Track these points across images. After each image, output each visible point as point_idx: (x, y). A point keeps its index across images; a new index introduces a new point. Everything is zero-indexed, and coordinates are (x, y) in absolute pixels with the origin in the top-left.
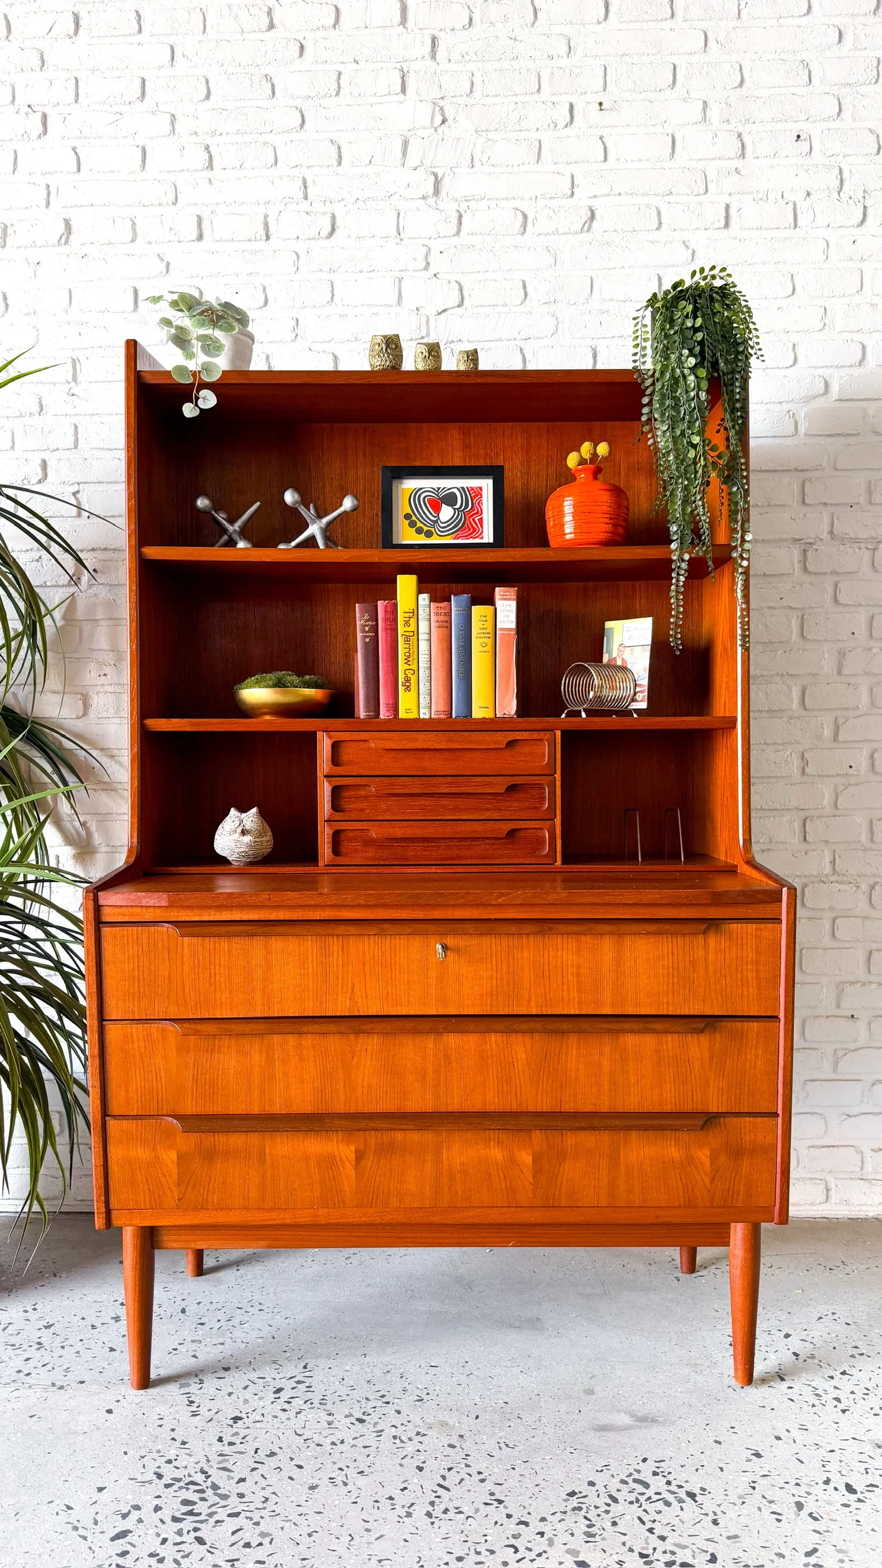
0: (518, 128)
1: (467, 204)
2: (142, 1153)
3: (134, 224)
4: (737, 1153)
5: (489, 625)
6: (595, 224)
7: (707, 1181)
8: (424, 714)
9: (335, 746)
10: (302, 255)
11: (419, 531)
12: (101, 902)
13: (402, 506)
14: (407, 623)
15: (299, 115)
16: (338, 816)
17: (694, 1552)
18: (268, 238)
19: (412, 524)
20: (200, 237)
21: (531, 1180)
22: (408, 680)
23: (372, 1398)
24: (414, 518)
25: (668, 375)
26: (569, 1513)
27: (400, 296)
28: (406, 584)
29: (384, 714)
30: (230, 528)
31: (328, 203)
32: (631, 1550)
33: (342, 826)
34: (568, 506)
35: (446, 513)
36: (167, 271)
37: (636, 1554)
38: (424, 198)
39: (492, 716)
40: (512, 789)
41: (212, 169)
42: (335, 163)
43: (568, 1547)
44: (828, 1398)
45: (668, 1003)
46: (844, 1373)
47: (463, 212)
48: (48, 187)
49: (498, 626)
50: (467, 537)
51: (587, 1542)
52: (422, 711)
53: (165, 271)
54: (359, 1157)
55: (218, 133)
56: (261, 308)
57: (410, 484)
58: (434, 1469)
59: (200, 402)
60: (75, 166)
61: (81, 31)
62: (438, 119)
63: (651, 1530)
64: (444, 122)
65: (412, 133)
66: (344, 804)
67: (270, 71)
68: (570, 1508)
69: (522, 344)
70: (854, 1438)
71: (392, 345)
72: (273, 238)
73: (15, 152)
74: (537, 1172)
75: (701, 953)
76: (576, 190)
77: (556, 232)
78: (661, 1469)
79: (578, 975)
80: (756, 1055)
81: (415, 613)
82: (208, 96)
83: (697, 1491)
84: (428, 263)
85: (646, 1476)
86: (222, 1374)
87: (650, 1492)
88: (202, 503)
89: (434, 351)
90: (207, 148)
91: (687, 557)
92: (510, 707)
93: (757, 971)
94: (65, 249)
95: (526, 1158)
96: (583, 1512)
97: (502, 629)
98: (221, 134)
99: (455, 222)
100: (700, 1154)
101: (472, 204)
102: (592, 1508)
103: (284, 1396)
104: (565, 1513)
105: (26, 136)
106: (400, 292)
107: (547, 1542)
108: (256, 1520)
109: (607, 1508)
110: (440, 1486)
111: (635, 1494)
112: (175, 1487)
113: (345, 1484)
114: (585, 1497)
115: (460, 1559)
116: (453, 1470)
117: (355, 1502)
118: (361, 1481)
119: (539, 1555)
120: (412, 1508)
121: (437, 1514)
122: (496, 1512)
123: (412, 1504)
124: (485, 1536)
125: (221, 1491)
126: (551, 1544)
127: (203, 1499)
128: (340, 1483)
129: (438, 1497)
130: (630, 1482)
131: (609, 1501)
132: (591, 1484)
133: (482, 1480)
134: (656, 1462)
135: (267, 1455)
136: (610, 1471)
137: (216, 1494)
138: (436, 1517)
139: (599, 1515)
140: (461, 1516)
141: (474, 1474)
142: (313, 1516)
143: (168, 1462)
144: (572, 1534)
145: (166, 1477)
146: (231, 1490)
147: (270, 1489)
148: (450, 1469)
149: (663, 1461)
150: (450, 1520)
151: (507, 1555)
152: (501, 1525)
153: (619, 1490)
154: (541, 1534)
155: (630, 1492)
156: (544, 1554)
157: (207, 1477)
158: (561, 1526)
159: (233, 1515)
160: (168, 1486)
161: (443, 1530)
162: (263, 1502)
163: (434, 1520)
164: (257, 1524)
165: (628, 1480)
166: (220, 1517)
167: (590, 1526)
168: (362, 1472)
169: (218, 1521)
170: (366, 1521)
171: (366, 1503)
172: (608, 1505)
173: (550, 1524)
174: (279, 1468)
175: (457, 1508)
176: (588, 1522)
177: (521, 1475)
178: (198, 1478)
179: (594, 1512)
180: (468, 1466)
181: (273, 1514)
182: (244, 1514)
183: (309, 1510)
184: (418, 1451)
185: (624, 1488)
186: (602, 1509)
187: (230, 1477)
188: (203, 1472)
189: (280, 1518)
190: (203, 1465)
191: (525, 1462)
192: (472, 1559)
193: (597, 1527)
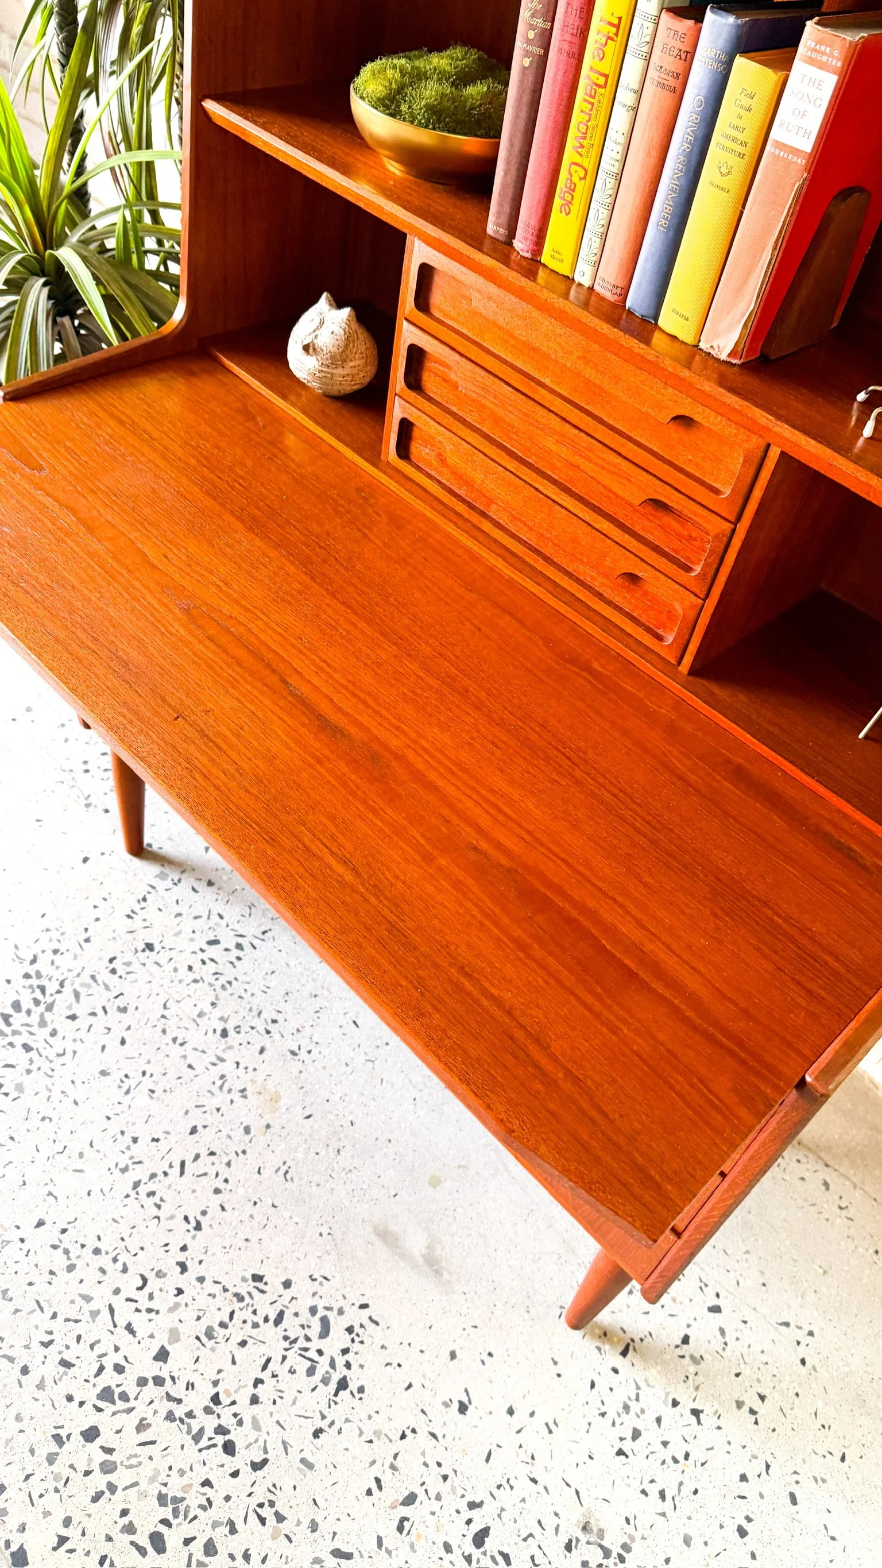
8: (584, 274)
16: (410, 395)
17: (256, 1441)
22: (574, 187)
23: (263, 1016)
26: (228, 1295)
29: (522, 240)
32: (215, 1383)
33: (413, 415)
37: (213, 1391)
39: (688, 337)
43: (179, 1326)
44: (630, 1421)
46: (696, 1413)
51: (198, 1338)
52: (582, 267)
58: (205, 1140)
63: (258, 1382)
68: (235, 1290)
70: (577, 1493)
78: (361, 1331)
81: (626, 29)
83: (353, 1386)
85: (338, 1325)
86: (201, 887)
87: (316, 1344)
92: (728, 334)
96: (238, 1306)
97: (779, 145)
102: (250, 1309)
103: (213, 951)
104: (225, 1290)
107: (172, 1305)
108: (34, 1067)
109: (261, 1322)
110: (183, 1164)
111: (303, 1332)
112: (29, 982)
113: (128, 1092)
114: (262, 1292)
115: (97, 1251)
116: (213, 1158)
117: (108, 1118)
118: (140, 1097)
119: (149, 1311)
120: (135, 1166)
121: (143, 1190)
122: (181, 1234)
123: (140, 1162)
124: (142, 1249)
125: (48, 1016)
126: (171, 1310)
127: (29, 1012)
128: (125, 1087)
129: (166, 1174)
130: (319, 1315)
131: (272, 1317)
132: (287, 1284)
133: (217, 1191)
134: (370, 1318)
135: (119, 1007)
136: (320, 1287)
137: (42, 1016)
138: (137, 1193)
139: (245, 1322)
140: (155, 1212)
141: (221, 1178)
142: (68, 1102)
143: (55, 952)
144: (199, 1318)
145: (36, 966)
146: (57, 1019)
147: (77, 1046)
148: (212, 1154)
149: (377, 1323)
150: (142, 1206)
151: (130, 1284)
152: (167, 1251)
153: (296, 1314)
154: (180, 1292)
155: (303, 1326)
156: (153, 1313)
157: (58, 992)
158: (203, 1301)
159: (27, 1048)
160: (27, 976)
161: (124, 1212)
162: (58, 1055)
163: (133, 1194)
164: (29, 1072)
165: (320, 1312)
166: (18, 1041)
167: (223, 1325)
168: (153, 1091)
169: (11, 1044)
170: (91, 1145)
171: (114, 1127)
172: (266, 1320)
173: (199, 1290)
174: (109, 1029)
175: (162, 1200)
176: (226, 1320)
177: (251, 1216)
178: (52, 987)
179: (247, 1314)
180: (229, 1164)
181: (50, 1073)
182: (33, 1054)
183: (73, 1093)
184: (218, 1110)
185: (305, 1317)
186: (256, 1319)
187: (70, 1007)
188: (62, 985)
189: (48, 1081)
190: (70, 976)
191: (274, 1206)
192: (104, 1261)
193: (227, 1332)
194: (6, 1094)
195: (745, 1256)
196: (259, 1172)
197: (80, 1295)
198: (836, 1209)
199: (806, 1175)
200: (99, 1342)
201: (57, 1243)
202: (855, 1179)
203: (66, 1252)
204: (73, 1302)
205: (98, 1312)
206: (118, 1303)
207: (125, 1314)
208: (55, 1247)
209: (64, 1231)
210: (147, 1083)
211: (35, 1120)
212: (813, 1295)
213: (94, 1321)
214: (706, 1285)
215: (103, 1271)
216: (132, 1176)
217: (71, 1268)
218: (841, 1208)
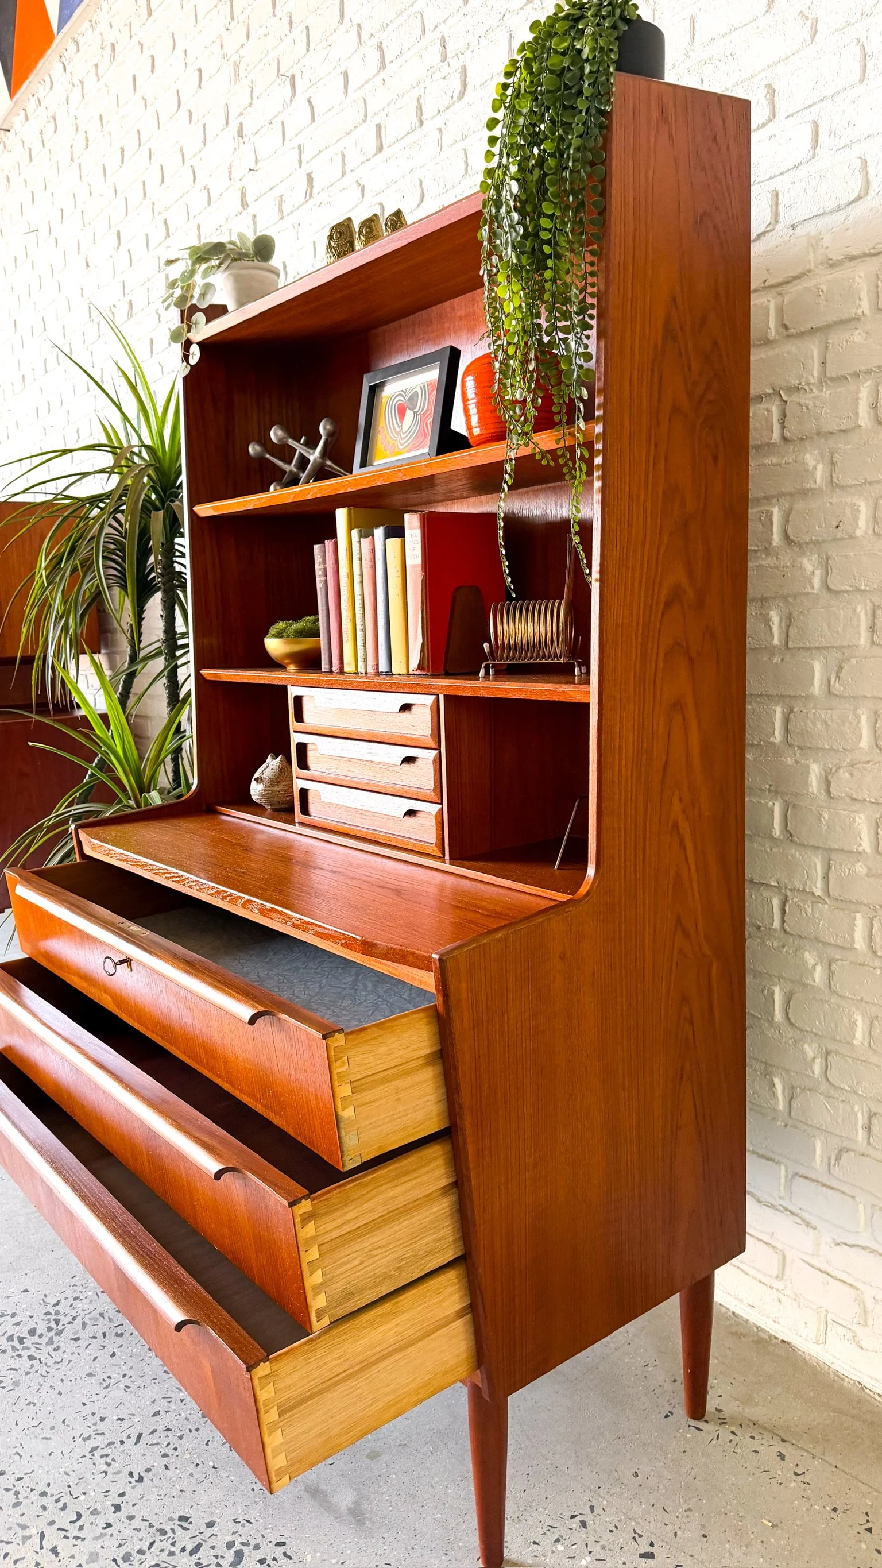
3: (343, 156)
5: (401, 561)
9: (297, 701)
16: (303, 774)
18: (421, 123)
20: (380, 148)
24: (385, 432)
26: (153, 1530)
28: (343, 519)
33: (306, 785)
36: (363, 196)
39: (405, 671)
40: (407, 761)
43: (100, 1550)
48: (300, 146)
49: (407, 562)
50: (418, 447)
52: (359, 664)
53: (361, 196)
55: (385, 25)
56: (418, 206)
60: (310, 117)
72: (424, 121)
78: (272, 1563)
81: (350, 551)
90: (380, 46)
96: (159, 1538)
97: (410, 566)
98: (387, 25)
105: (285, 104)
107: (99, 1534)
108: (33, 1371)
109: (177, 1552)
110: (140, 1436)
111: (216, 1561)
112: (48, 1317)
113: (107, 1387)
114: (186, 1529)
115: (44, 1494)
116: (169, 1433)
117: (84, 1404)
118: (117, 1393)
119: (77, 1538)
120: (97, 1436)
121: (98, 1454)
122: (123, 1483)
123: (103, 1434)
124: (84, 1494)
125: (56, 1339)
126: (97, 1538)
127: (41, 1336)
128: (105, 1384)
129: (122, 1442)
130: (234, 1549)
131: (189, 1548)
132: (210, 1525)
133: (165, 1455)
134: (285, 1554)
135: (117, 1333)
136: (241, 1528)
137: (51, 1339)
138: (93, 1455)
139: (162, 1551)
140: (104, 1468)
141: (172, 1446)
142: (53, 1394)
143: (76, 1299)
144: (120, 1545)
145: (57, 1308)
146: (62, 1341)
147: (75, 1357)
148: (168, 1430)
149: (290, 1558)
150: (94, 1464)
151: (64, 1519)
152: (106, 1496)
153: (213, 1547)
154: (109, 1525)
155: (217, 1557)
156: (79, 1540)
157: (70, 1323)
158: (128, 1533)
159: (31, 1358)
160: (48, 1313)
161: (76, 1467)
162: (56, 1362)
163: (89, 1455)
164: (27, 1373)
165: (238, 1546)
166: (25, 1354)
167: (141, 1552)
168: (128, 1387)
169: (19, 1356)
170: (64, 1422)
171: (87, 1411)
172: (183, 1550)
173: (126, 1525)
174: (104, 1347)
175: (113, 1460)
176: (145, 1548)
177: (191, 1475)
178: (64, 1320)
179: (167, 1546)
180: (181, 1438)
181: (46, 1374)
182: (36, 1362)
183: (59, 1386)
184: (182, 1401)
185: (222, 1549)
186: (173, 1549)
187: (76, 1333)
188: (74, 1319)
189: (41, 1380)
190: (83, 1313)
191: (214, 1467)
192: (47, 1501)
193: (143, 1557)
194: (3, 1387)
195: (686, 1514)
196: (207, 1444)
197: (18, 1525)
198: (791, 1474)
199: (760, 1449)
200: (24, 1558)
201: (11, 1487)
202: (814, 1452)
203: (17, 1493)
204: (10, 1529)
205: (30, 1537)
206: (49, 1531)
207: (53, 1538)
208: (7, 1490)
209: (19, 1479)
210: (127, 1381)
211: (22, 1403)
212: (759, 1545)
213: (24, 1543)
214: (640, 1536)
215: (44, 1508)
216: (92, 1443)
217: (16, 1505)
218: (796, 1474)
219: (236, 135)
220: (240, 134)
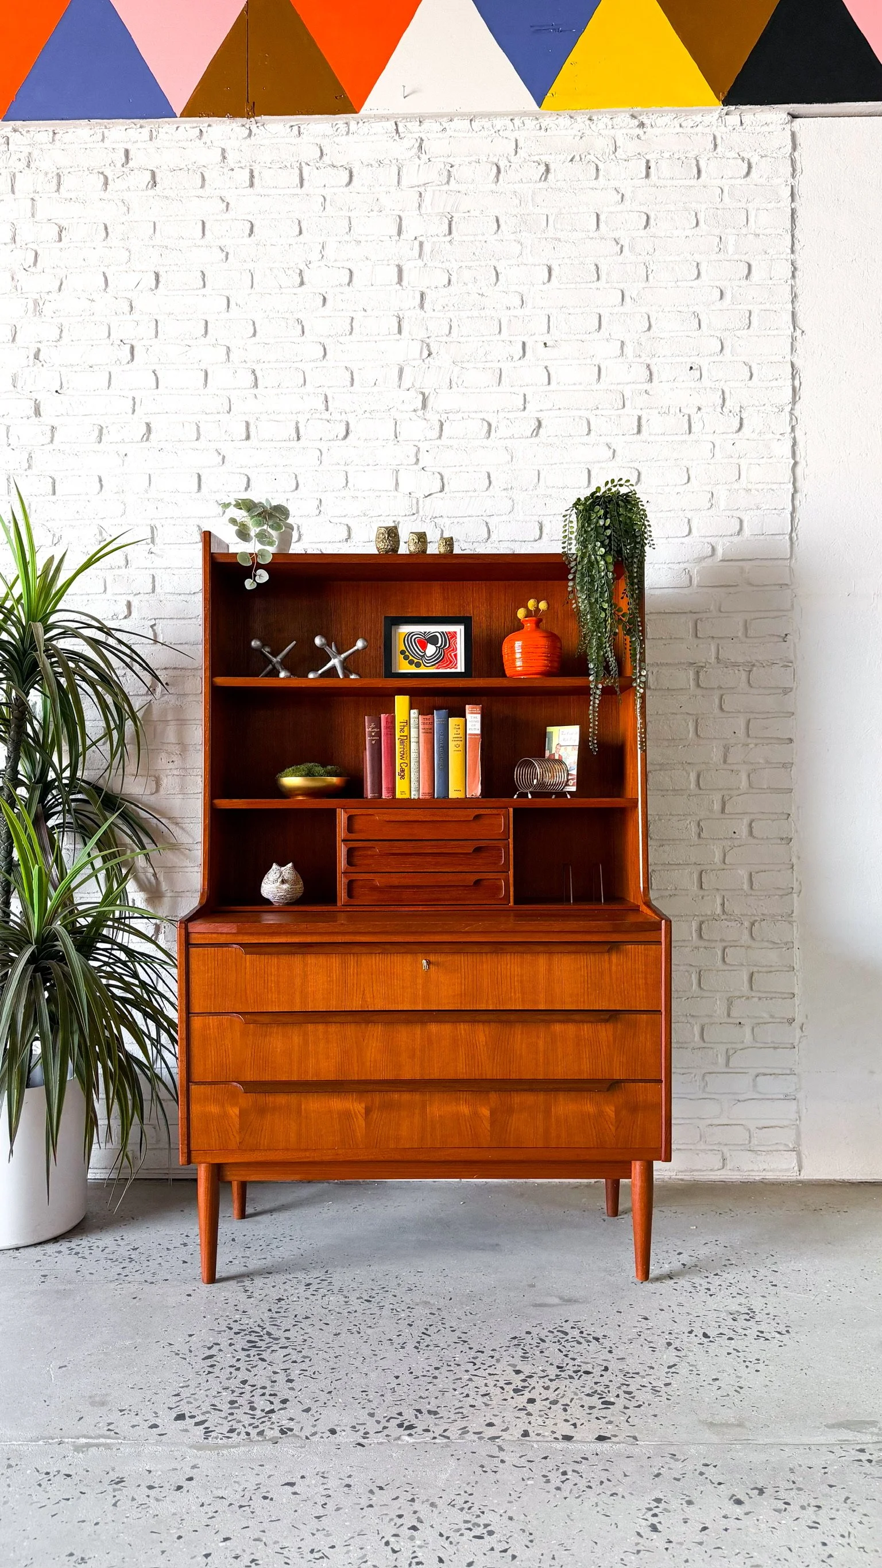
0: (484, 359)
1: (446, 415)
2: (214, 1109)
3: (198, 427)
4: (634, 1109)
5: (461, 732)
6: (541, 430)
7: (613, 1129)
8: (414, 795)
9: (350, 819)
10: (324, 451)
11: (411, 662)
12: (190, 930)
13: (399, 645)
14: (402, 730)
15: (322, 349)
16: (352, 869)
17: (593, 1366)
18: (299, 439)
19: (406, 658)
20: (248, 438)
21: (489, 1128)
22: (403, 771)
23: (375, 1289)
24: (407, 653)
25: (586, 560)
26: (512, 1347)
27: (397, 484)
28: (401, 702)
29: (385, 795)
30: (274, 660)
31: (343, 414)
32: (551, 1364)
33: (354, 877)
34: (518, 645)
35: (431, 650)
36: (223, 463)
37: (555, 1367)
38: (415, 411)
39: (463, 796)
40: (478, 850)
41: (257, 387)
42: (349, 384)
43: (509, 1363)
44: (702, 1289)
45: (584, 1002)
47: (443, 421)
48: (134, 399)
49: (468, 732)
50: (446, 667)
51: (522, 1361)
52: (413, 793)
53: (221, 462)
54: (368, 1111)
55: (262, 361)
56: (293, 491)
57: (405, 629)
58: (420, 1325)
59: (257, 578)
60: (155, 384)
61: (160, 285)
62: (426, 353)
63: (566, 1356)
64: (429, 355)
65: (406, 363)
66: (356, 861)
67: (300, 316)
68: (512, 1344)
69: (488, 519)
70: (715, 1310)
71: (392, 533)
72: (302, 439)
73: (110, 373)
74: (493, 1122)
75: (607, 965)
76: (527, 405)
77: (512, 437)
78: (577, 1326)
79: (521, 982)
80: (646, 1038)
81: (408, 723)
82: (254, 335)
83: (600, 1337)
84: (418, 460)
85: (567, 1327)
87: (569, 1337)
88: (255, 643)
89: (422, 537)
90: (253, 372)
91: (600, 686)
92: (476, 790)
93: (646, 978)
94: (145, 444)
95: (485, 1112)
96: (521, 1347)
97: (470, 734)
98: (264, 362)
99: (438, 429)
100: (608, 1110)
101: (451, 416)
102: (528, 1345)
103: (314, 1287)
104: (509, 1347)
105: (118, 362)
106: (397, 480)
107: (495, 1361)
108: (299, 1350)
109: (538, 1345)
110: (424, 1333)
111: (558, 1338)
112: (242, 1334)
114: (523, 1339)
115: (437, 1369)
116: (433, 1326)
117: (365, 1342)
118: (367, 1331)
119: (490, 1367)
122: (461, 1346)
123: (405, 1342)
124: (454, 1358)
125: (274, 1336)
126: (498, 1362)
127: (262, 1340)
129: (422, 1339)
130: (555, 1332)
131: (539, 1342)
132: (528, 1333)
133: (453, 1331)
134: (574, 1322)
135: (303, 1318)
136: (541, 1327)
137: (270, 1338)
138: (421, 1349)
139: (531, 1348)
140: (438, 1348)
141: (447, 1328)
142: (337, 1348)
143: (236, 1321)
144: (513, 1357)
145: (235, 1329)
146: (280, 1335)
147: (307, 1335)
149: (579, 1322)
150: (430, 1350)
151: (468, 1367)
152: (465, 1352)
153: (547, 1336)
154: (492, 1357)
155: (555, 1337)
156: (493, 1367)
157: (263, 1329)
158: (505, 1353)
160: (237, 1333)
161: (426, 1355)
162: (304, 1341)
167: (525, 1353)
168: (370, 1327)
170: (373, 1351)
171: (373, 1342)
173: (498, 1352)
174: (312, 1325)
175: (435, 1345)
177: (480, 1328)
178: (257, 1330)
180: (443, 1324)
181: (310, 1347)
182: (291, 1347)
183: (334, 1345)
184: (409, 1316)
185: (551, 1335)
186: (534, 1345)
187: (279, 1329)
188: (260, 1327)
189: (315, 1349)
190: (259, 1323)
191: (483, 1322)
192: (445, 1368)
193: (530, 1354)
196: (460, 1319)
197: (454, 1380)
201: (415, 1376)
203: (424, 1376)
205: (470, 1379)
207: (482, 1373)
209: (411, 1373)
210: (362, 1327)
212: (705, 1234)
213: (473, 1381)
216: (409, 1347)
217: (435, 1378)
219: (32, 357)
220: (36, 356)
